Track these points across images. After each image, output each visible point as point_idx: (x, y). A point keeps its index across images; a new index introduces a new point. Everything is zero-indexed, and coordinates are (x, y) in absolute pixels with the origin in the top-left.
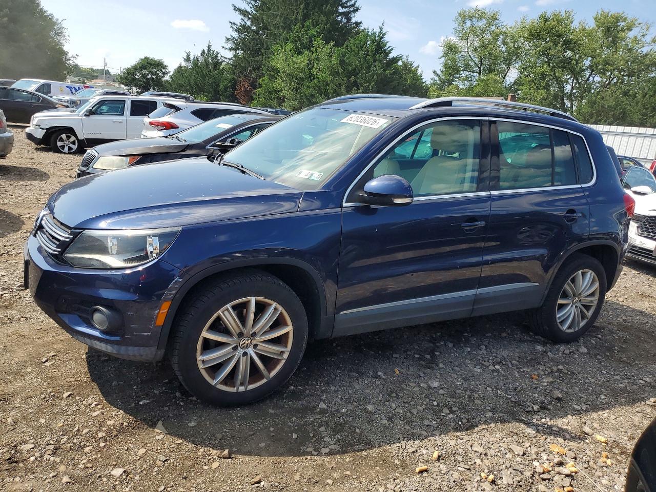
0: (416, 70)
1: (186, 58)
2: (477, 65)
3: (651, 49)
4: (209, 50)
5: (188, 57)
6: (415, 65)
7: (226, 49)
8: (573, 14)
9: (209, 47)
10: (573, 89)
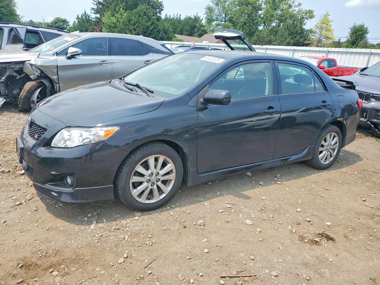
0: (201, 21)
2: (224, 18)
3: (299, 9)
4: (85, 14)
5: (78, 17)
6: (201, 18)
7: (92, 13)
9: (85, 12)
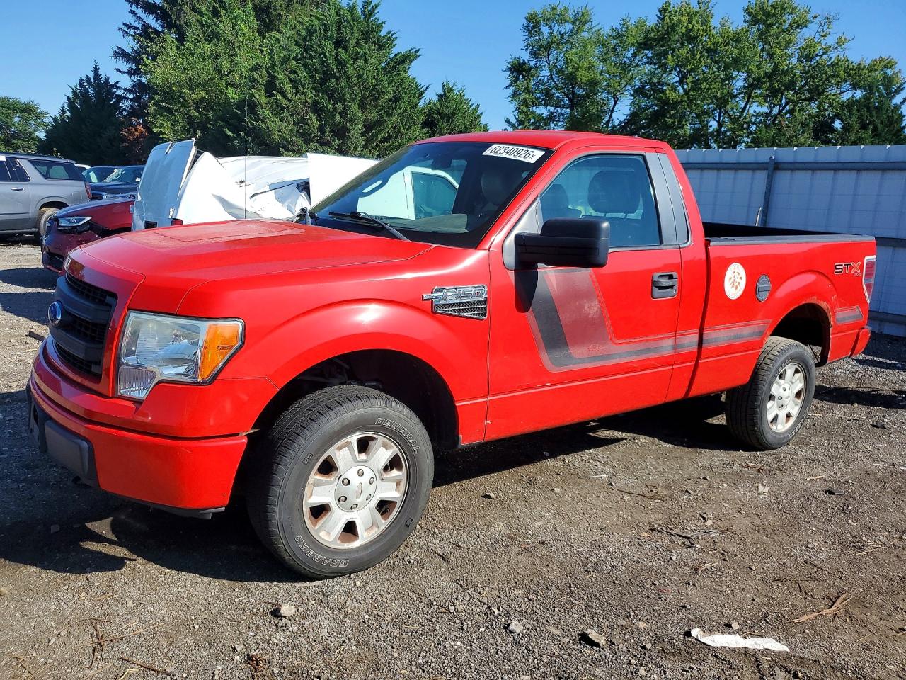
1: (71, 96)
2: (567, 97)
4: (97, 77)
7: (124, 72)
8: (710, 5)
9: (96, 70)
10: (720, 124)
